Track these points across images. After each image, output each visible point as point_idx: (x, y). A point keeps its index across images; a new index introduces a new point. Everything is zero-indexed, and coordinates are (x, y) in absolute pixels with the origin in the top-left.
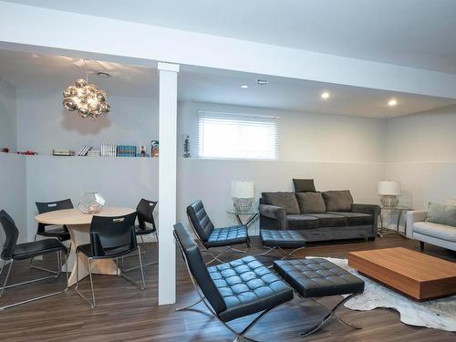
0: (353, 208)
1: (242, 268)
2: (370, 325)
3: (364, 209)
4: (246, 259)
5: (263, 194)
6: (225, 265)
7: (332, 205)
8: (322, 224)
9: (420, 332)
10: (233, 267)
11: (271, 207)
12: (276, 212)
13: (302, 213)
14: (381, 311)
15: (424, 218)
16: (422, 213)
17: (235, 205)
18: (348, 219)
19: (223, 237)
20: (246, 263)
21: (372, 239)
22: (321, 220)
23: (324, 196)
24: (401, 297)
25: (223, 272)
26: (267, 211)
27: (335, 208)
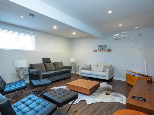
0: (63, 68)
1: (29, 102)
2: (79, 109)
3: (67, 68)
4: (29, 96)
5: (30, 65)
6: (19, 103)
7: (57, 67)
8: (55, 74)
9: (92, 105)
10: (23, 103)
11: (35, 70)
12: (38, 72)
13: (47, 71)
14: (81, 102)
15: (83, 69)
16: (83, 68)
17: (17, 71)
18: (63, 71)
19: (13, 88)
20: (30, 99)
21: (70, 77)
22: (54, 73)
23: (54, 64)
24: (84, 95)
25: (18, 107)
26: (33, 72)
27: (58, 68)
